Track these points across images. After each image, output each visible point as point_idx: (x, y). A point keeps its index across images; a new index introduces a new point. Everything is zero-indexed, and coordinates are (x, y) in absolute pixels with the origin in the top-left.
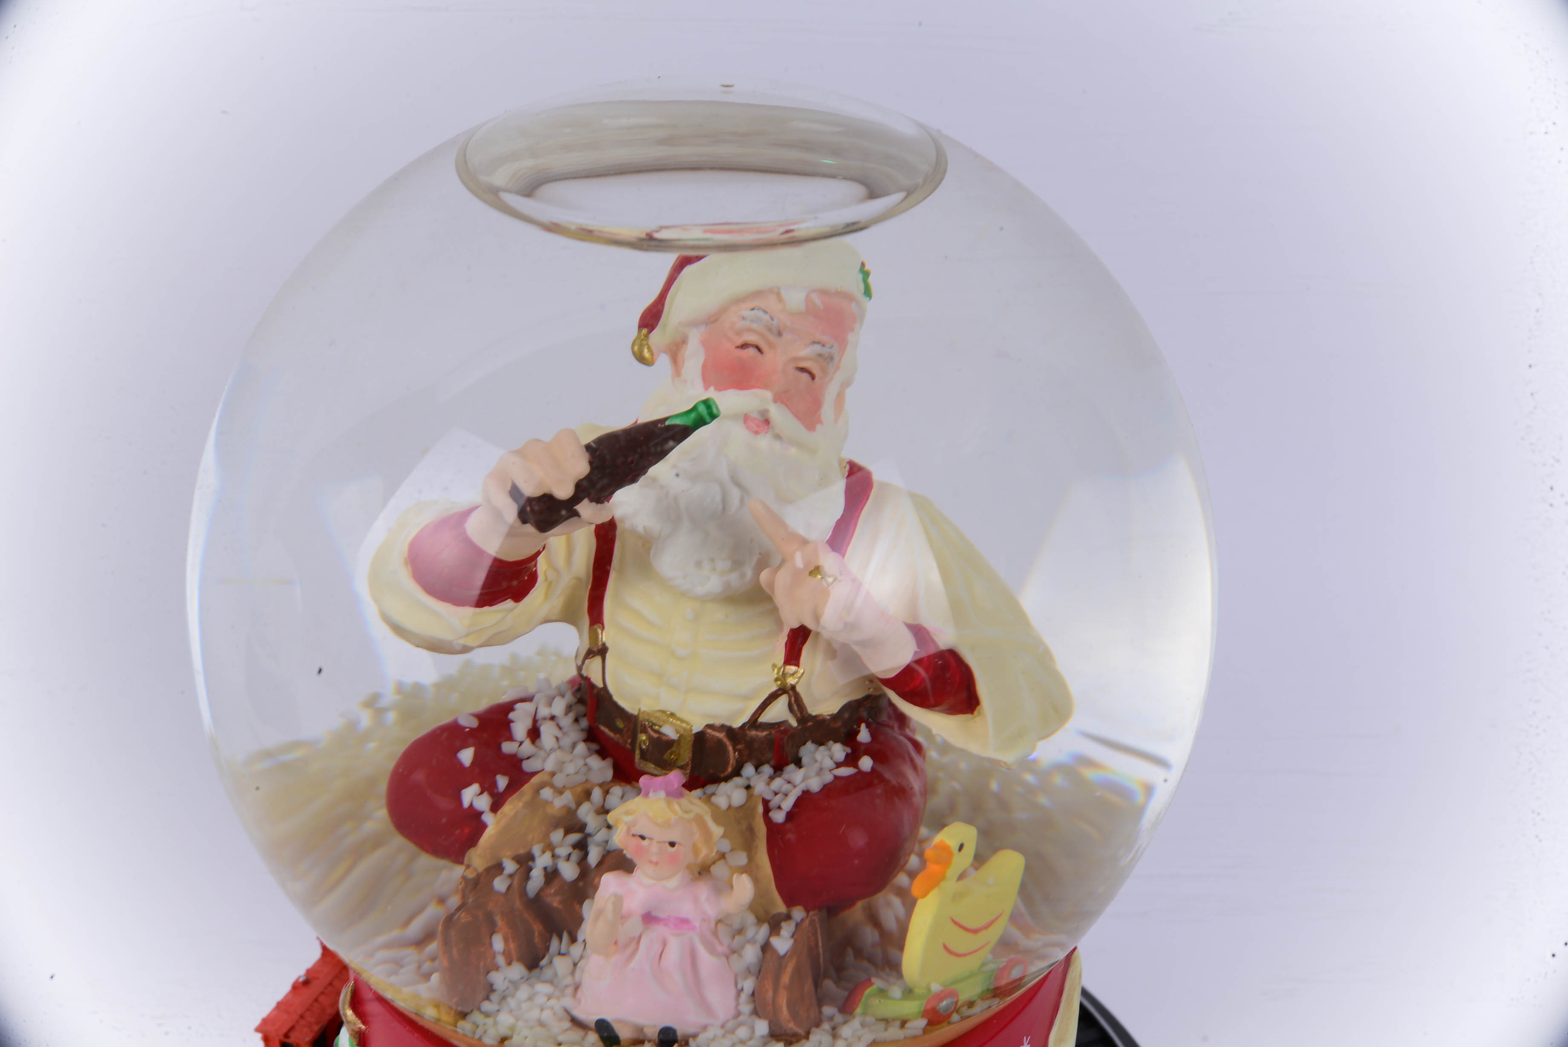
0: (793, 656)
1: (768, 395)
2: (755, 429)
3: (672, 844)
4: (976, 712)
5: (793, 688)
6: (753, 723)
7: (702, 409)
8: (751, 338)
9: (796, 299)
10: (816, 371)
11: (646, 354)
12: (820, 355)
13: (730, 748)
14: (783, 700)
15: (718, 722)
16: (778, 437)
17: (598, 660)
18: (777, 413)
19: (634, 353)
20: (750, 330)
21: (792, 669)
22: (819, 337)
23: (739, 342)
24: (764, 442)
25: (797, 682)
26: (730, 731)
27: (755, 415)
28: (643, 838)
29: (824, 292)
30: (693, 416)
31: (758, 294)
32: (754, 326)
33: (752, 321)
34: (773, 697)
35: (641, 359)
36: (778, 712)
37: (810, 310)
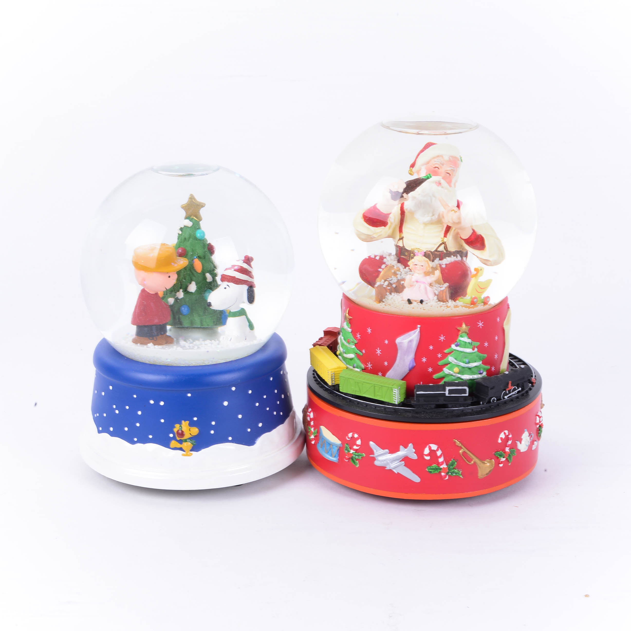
0: (445, 236)
1: (441, 177)
2: (438, 185)
3: (422, 266)
4: (485, 250)
5: (445, 242)
6: (436, 250)
7: (428, 175)
8: (436, 166)
9: (446, 158)
10: (450, 173)
11: (412, 173)
12: (452, 170)
13: (432, 255)
14: (443, 245)
15: (429, 250)
16: (442, 187)
17: (401, 240)
18: (443, 182)
19: (409, 173)
20: (436, 164)
21: (445, 238)
22: (451, 166)
23: (434, 167)
24: (440, 188)
25: (447, 241)
26: (431, 252)
27: (437, 182)
28: (416, 265)
29: (452, 157)
30: (427, 177)
31: (438, 156)
32: (438, 163)
33: (437, 162)
34: (441, 244)
35: (411, 174)
36: (442, 248)
37: (450, 161)
